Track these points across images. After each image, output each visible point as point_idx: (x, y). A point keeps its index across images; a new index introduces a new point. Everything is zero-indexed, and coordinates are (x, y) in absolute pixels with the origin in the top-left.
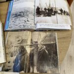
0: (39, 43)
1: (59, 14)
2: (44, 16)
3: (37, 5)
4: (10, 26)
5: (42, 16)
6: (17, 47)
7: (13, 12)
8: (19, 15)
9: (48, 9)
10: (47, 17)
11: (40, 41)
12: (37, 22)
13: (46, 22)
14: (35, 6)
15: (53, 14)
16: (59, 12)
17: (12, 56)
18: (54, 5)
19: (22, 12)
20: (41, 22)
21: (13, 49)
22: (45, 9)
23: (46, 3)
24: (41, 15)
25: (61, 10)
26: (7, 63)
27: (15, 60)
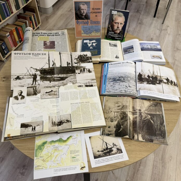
0: (142, 111)
1: (165, 83)
2: (148, 83)
3: (139, 71)
4: (108, 90)
5: (145, 83)
6: (118, 112)
7: (109, 75)
8: (119, 80)
9: (152, 77)
10: (151, 85)
11: (144, 109)
12: (140, 89)
13: (150, 90)
14: (136, 72)
15: (158, 82)
16: (165, 81)
17: (112, 121)
18: (159, 72)
19: (122, 77)
20: (144, 89)
21: (112, 115)
22: (148, 76)
23: (149, 70)
24: (143, 82)
25: (167, 80)
26: (107, 128)
27: (117, 125)
